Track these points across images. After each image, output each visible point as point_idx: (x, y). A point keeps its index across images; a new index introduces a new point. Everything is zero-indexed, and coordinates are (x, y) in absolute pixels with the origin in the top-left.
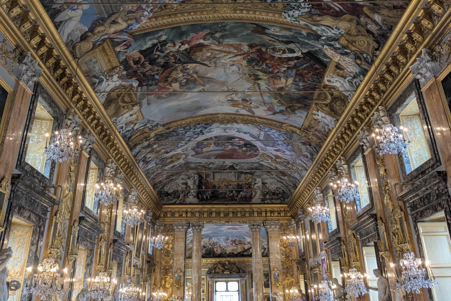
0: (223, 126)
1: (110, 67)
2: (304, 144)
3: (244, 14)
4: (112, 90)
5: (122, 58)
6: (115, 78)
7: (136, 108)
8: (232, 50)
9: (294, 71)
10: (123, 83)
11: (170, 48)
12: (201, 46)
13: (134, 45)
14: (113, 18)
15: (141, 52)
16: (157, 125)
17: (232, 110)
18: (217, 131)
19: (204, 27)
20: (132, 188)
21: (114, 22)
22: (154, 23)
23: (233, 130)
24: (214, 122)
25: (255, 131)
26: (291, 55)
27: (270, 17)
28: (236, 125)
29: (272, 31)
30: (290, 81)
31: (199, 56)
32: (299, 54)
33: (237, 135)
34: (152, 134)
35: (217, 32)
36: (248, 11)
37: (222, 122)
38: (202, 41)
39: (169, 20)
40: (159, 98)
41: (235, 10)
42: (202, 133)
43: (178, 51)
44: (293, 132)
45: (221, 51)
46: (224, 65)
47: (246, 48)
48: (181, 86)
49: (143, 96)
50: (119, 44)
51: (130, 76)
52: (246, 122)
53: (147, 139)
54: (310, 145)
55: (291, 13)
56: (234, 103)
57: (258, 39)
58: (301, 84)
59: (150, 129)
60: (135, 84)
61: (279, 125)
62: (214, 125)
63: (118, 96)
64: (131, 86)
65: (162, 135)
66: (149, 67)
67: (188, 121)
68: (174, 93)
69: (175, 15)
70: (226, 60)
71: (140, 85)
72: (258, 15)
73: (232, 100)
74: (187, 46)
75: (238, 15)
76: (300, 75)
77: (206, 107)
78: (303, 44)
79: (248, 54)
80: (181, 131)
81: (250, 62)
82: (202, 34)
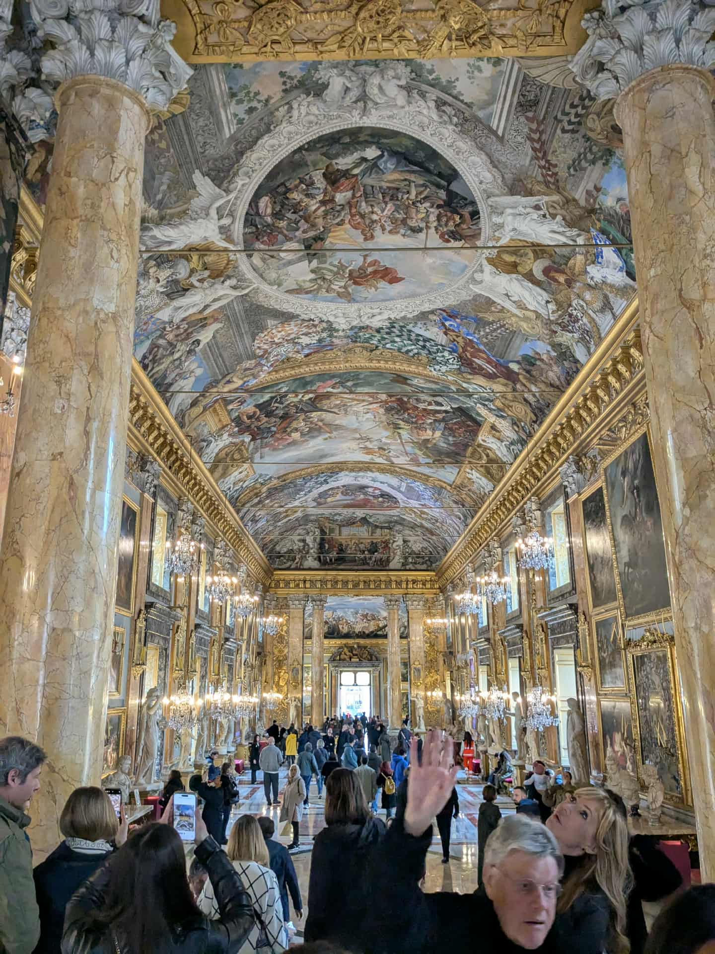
0: (354, 474)
1: (220, 426)
2: (456, 503)
3: (382, 364)
4: (221, 450)
5: (235, 415)
6: (225, 436)
7: (246, 466)
8: (366, 398)
9: (442, 425)
10: (234, 440)
11: (292, 399)
12: (328, 396)
13: (249, 401)
14: (227, 378)
15: (257, 406)
16: (270, 478)
17: (367, 458)
18: (345, 479)
19: (333, 377)
20: (240, 562)
21: (229, 382)
22: (274, 376)
23: (365, 479)
24: (342, 470)
25: (394, 481)
26: (438, 408)
27: (413, 368)
28: (370, 474)
29: (415, 382)
30: (438, 434)
31: (325, 404)
32: (448, 408)
33: (371, 484)
34: (264, 489)
35: (349, 380)
36: (386, 362)
37: (352, 470)
38: (330, 390)
39: (293, 372)
40: (275, 449)
41: (371, 360)
42: (326, 482)
43: (301, 401)
44: (442, 487)
45: (353, 400)
46: (356, 414)
47: (384, 397)
48: (302, 435)
49: (256, 449)
50: (232, 402)
51: (241, 432)
52: (382, 471)
53: (257, 495)
54: (463, 506)
55: (437, 367)
56: (368, 451)
57: (398, 388)
58: (451, 438)
59: (262, 484)
60: (247, 438)
61: (425, 478)
62: (343, 473)
63: (227, 455)
64: (243, 441)
65: (276, 489)
66: (264, 419)
67: (309, 470)
68: (294, 443)
69: (299, 367)
70: (360, 408)
71: (253, 439)
72: (398, 366)
73: (366, 448)
74: (311, 396)
75: (374, 364)
76: (450, 430)
77: (332, 455)
78: (453, 399)
79: (386, 402)
80: (299, 482)
81: (388, 410)
82: (330, 383)
